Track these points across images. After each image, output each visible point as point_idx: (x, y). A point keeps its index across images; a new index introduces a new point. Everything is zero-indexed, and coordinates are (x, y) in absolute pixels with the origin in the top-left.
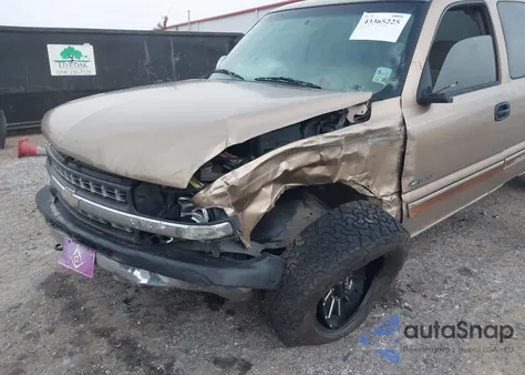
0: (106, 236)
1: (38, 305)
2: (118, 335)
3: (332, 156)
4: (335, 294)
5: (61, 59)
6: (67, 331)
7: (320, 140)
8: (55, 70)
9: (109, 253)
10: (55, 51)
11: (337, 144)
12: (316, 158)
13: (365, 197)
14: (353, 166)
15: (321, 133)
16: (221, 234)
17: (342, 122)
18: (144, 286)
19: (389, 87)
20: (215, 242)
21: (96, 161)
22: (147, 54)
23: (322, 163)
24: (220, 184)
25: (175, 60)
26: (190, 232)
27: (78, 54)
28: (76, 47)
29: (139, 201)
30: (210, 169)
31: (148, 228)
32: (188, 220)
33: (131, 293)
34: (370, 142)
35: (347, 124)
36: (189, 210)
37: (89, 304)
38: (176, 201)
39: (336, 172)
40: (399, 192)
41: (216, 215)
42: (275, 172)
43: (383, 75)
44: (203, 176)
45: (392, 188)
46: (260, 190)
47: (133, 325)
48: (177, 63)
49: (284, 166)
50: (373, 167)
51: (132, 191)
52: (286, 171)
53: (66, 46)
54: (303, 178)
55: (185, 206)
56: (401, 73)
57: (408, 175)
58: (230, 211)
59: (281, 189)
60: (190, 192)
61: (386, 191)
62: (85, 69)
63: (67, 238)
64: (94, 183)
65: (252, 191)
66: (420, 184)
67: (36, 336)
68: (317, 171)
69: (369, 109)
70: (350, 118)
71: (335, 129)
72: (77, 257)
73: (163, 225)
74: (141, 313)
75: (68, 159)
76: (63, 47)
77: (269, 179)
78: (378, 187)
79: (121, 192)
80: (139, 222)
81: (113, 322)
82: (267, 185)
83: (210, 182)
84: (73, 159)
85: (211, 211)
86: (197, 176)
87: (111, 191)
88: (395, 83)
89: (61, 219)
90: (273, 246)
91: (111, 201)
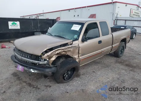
0: (26, 64)
1: (12, 78)
2: (28, 82)
3: (65, 50)
4: (67, 74)
5: (11, 25)
6: (18, 82)
7: (63, 48)
8: (10, 27)
9: (27, 67)
10: (10, 23)
11: (66, 49)
12: (63, 51)
13: (72, 58)
14: (70, 52)
15: (64, 46)
16: (46, 63)
17: (67, 45)
18: (33, 73)
19: (77, 39)
20: (45, 64)
21: (25, 51)
22: (32, 24)
23: (64, 52)
24: (46, 55)
25: (39, 25)
26: (41, 63)
27: (16, 24)
28: (15, 22)
29: (32, 58)
30: (44, 53)
31: (34, 62)
32: (40, 61)
33: (30, 74)
34: (72, 48)
35: (68, 45)
36: (41, 59)
37: (22, 77)
38: (38, 58)
39: (67, 53)
40: (79, 57)
41: (45, 60)
42: (55, 53)
43: (76, 36)
44: (43, 54)
45: (77, 56)
46: (53, 56)
47: (30, 81)
48: (40, 26)
49: (57, 52)
50: (73, 52)
51: (31, 56)
52: (57, 53)
53: (13, 22)
54: (61, 54)
55: (40, 59)
56: (79, 36)
57: (80, 54)
58: (47, 59)
59: (57, 56)
60: (41, 56)
61: (76, 56)
62: (17, 27)
63: (18, 65)
64: (24, 55)
65: (51, 56)
66: (82, 55)
67: (12, 83)
68: (63, 53)
69: (72, 43)
70: (69, 44)
71: (66, 46)
72: (20, 68)
73: (36, 62)
74: (32, 79)
75: (19, 50)
76: (12, 22)
77: (55, 54)
78: (75, 56)
79: (29, 56)
80: (32, 61)
81: (26, 80)
82: (54, 55)
83: (44, 55)
84: (20, 50)
85: (44, 59)
86: (42, 54)
87: (27, 56)
88: (78, 38)
89: (17, 61)
90: (55, 66)
91: (27, 58)
